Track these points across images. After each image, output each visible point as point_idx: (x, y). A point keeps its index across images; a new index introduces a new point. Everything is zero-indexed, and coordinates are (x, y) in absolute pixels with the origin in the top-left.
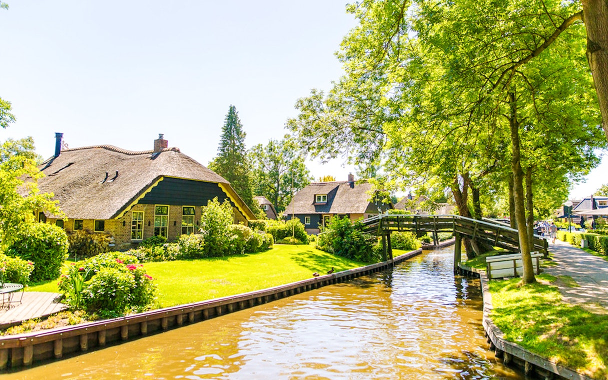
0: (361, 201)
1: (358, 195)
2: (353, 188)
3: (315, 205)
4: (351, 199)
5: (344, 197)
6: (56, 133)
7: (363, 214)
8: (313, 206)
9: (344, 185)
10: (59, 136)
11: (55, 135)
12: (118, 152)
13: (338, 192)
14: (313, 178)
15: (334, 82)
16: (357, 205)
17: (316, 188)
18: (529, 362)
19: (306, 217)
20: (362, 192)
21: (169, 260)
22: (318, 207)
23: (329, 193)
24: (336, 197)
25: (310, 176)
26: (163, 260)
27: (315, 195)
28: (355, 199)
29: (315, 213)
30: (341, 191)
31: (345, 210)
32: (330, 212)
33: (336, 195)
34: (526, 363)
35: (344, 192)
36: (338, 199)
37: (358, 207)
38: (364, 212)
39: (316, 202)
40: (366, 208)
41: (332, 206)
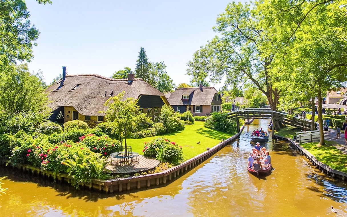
0: (208, 99)
1: (206, 95)
2: (202, 91)
3: (183, 101)
4: (202, 98)
5: (198, 96)
6: (63, 67)
7: (209, 106)
8: (182, 101)
9: (197, 90)
10: (64, 68)
11: (62, 68)
12: (104, 79)
13: (195, 93)
14: (175, 84)
15: (209, 41)
16: (206, 101)
17: (182, 91)
18: (344, 176)
19: (178, 107)
20: (208, 94)
21: (153, 136)
22: (184, 102)
23: (190, 94)
24: (193, 96)
25: (173, 83)
26: (151, 136)
27: (182, 95)
28: (204, 98)
29: (183, 105)
30: (196, 93)
31: (200, 103)
32: (191, 105)
33: (194, 95)
34: (343, 177)
35: (198, 94)
36: (195, 97)
37: (207, 102)
38: (210, 105)
39: (183, 99)
40: (211, 103)
41: (192, 101)
